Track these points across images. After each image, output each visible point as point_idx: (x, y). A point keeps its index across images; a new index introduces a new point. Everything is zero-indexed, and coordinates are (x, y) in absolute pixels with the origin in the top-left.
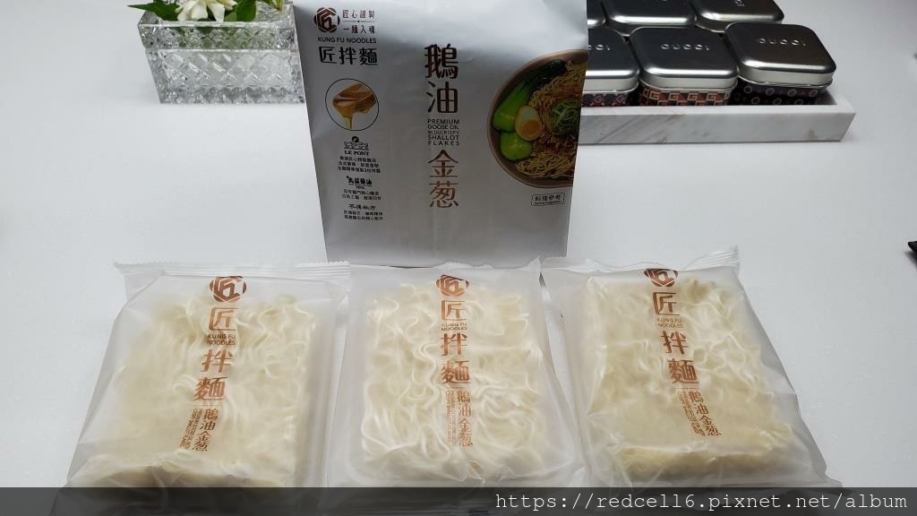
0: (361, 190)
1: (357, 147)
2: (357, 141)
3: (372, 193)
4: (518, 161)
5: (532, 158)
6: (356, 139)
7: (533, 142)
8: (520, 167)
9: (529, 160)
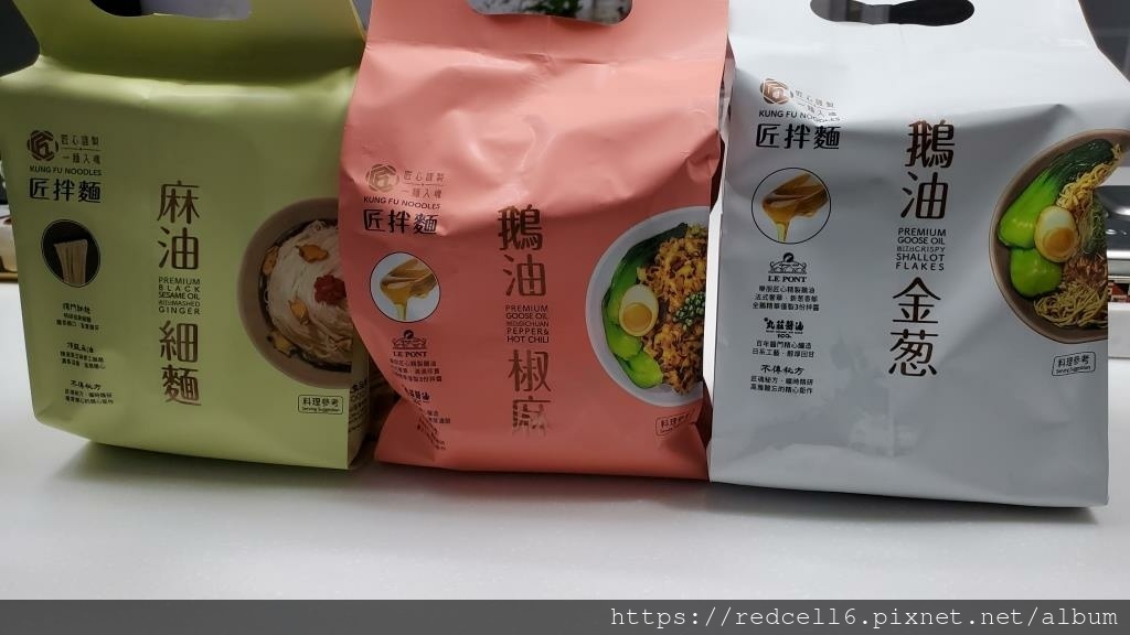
0: (785, 340)
1: (789, 269)
2: (791, 260)
3: (802, 346)
4: (1037, 297)
5: (1060, 291)
6: (789, 257)
7: (1062, 265)
8: (1041, 308)
9: (1056, 296)
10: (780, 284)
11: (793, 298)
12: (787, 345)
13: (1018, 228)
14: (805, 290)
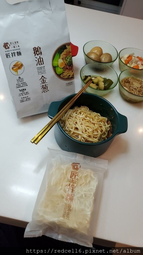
0: (23, 92)
1: (20, 80)
3: (27, 93)
4: (61, 74)
5: (64, 73)
6: (20, 78)
7: (63, 68)
8: (62, 76)
9: (63, 73)
10: (20, 83)
11: (23, 85)
12: (24, 93)
13: (55, 63)
14: (24, 83)
